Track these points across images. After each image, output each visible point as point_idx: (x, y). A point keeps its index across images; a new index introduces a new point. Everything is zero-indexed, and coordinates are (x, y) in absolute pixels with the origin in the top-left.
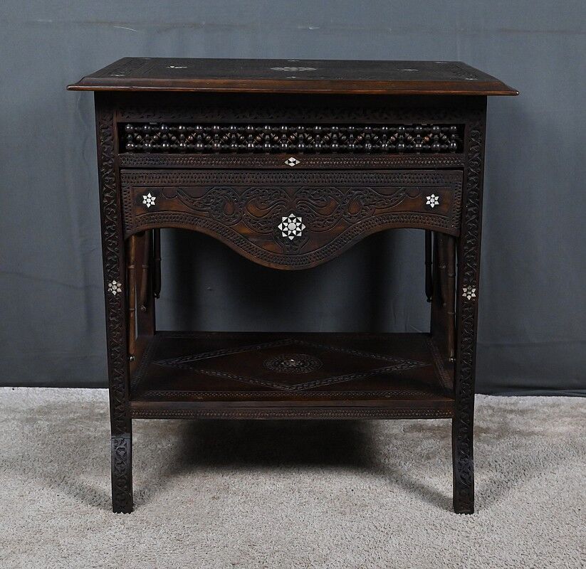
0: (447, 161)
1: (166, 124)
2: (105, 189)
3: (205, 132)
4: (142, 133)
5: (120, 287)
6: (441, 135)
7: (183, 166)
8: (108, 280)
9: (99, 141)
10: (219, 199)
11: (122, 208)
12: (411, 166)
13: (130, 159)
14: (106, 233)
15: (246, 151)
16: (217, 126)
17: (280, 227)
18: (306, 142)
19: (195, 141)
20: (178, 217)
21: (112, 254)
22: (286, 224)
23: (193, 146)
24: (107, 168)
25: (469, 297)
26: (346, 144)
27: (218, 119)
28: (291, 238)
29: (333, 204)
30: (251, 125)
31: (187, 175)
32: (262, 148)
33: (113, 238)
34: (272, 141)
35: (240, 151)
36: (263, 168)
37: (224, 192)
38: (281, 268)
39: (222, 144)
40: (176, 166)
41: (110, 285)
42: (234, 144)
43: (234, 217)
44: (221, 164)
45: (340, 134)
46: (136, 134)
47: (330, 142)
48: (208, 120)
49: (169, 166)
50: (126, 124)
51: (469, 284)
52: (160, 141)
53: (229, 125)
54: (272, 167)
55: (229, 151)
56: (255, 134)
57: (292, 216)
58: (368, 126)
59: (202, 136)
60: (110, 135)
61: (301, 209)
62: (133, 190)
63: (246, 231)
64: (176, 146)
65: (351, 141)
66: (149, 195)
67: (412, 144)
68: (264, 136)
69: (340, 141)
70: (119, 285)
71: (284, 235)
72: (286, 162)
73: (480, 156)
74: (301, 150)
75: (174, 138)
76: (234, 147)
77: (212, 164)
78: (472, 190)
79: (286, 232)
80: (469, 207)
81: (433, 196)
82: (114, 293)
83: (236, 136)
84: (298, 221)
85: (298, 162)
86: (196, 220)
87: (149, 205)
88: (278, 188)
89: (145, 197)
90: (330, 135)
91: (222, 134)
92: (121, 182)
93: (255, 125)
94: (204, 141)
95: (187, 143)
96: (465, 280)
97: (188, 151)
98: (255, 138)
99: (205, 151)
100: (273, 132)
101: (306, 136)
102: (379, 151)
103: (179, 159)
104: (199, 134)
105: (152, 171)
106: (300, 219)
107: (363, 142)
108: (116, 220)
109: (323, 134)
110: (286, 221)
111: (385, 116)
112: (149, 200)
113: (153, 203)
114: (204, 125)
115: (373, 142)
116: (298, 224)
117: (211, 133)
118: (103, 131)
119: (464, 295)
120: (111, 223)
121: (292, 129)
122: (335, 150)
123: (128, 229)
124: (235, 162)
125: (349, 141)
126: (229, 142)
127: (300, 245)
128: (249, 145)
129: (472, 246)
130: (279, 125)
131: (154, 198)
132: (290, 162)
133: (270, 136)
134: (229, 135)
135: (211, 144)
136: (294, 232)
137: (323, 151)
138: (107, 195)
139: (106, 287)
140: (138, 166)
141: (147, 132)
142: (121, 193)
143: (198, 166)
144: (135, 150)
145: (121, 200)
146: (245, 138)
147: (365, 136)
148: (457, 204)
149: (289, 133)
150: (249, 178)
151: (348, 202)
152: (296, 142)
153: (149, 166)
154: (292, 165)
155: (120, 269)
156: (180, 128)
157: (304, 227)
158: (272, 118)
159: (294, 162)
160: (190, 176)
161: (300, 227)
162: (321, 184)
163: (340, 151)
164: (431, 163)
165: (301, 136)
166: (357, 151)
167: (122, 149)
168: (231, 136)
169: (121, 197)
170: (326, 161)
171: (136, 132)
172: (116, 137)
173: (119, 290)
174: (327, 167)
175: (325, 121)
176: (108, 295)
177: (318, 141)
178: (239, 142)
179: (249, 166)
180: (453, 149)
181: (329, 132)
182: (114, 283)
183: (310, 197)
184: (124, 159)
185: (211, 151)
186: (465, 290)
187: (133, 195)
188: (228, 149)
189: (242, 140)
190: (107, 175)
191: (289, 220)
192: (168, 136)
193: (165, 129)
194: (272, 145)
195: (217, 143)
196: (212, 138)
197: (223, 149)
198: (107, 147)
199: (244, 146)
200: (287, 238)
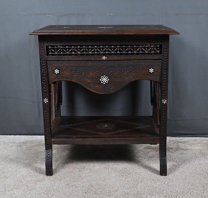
0: (156, 57)
2: (42, 68)
3: (75, 48)
4: (54, 49)
5: (48, 101)
6: (154, 48)
7: (68, 60)
8: (43, 98)
9: (40, 52)
10: (80, 71)
11: (48, 74)
12: (144, 59)
13: (50, 58)
14: (43, 82)
16: (79, 46)
17: (101, 80)
18: (109, 51)
19: (72, 52)
20: (66, 77)
21: (45, 89)
24: (43, 61)
25: (164, 103)
26: (122, 52)
27: (79, 44)
28: (104, 83)
29: (118, 72)
30: (90, 46)
32: (94, 54)
33: (45, 84)
34: (97, 51)
35: (87, 55)
36: (95, 60)
37: (82, 68)
38: (101, 93)
39: (81, 52)
40: (65, 60)
41: (44, 100)
43: (85, 77)
44: (80, 59)
45: (120, 49)
46: (52, 50)
47: (117, 51)
48: (76, 44)
49: (63, 60)
50: (49, 46)
51: (164, 98)
52: (60, 52)
53: (83, 46)
54: (98, 60)
55: (83, 55)
56: (92, 49)
57: (104, 76)
58: (130, 45)
59: (74, 50)
60: (44, 50)
61: (107, 74)
62: (51, 68)
63: (89, 81)
64: (65, 53)
65: (124, 51)
66: (57, 70)
67: (144, 51)
68: (95, 49)
69: (120, 51)
70: (47, 100)
71: (102, 82)
72: (102, 58)
73: (167, 55)
74: (107, 54)
75: (65, 50)
76: (85, 53)
77: (77, 59)
78: (165, 67)
79: (103, 82)
80: (164, 72)
81: (152, 69)
82: (46, 102)
83: (85, 49)
84: (106, 78)
85: (106, 58)
86: (73, 78)
88: (100, 67)
89: (55, 70)
90: (117, 49)
91: (81, 49)
92: (47, 65)
93: (92, 46)
94: (75, 52)
95: (69, 52)
96: (163, 97)
97: (69, 55)
98: (92, 50)
99: (75, 55)
100: (98, 48)
101: (109, 49)
102: (133, 54)
103: (66, 58)
105: (57, 62)
106: (107, 77)
107: (128, 51)
108: (46, 78)
109: (114, 48)
110: (103, 78)
111: (135, 42)
112: (57, 71)
114: (75, 46)
115: (131, 51)
116: (107, 79)
117: (77, 49)
118: (41, 48)
119: (163, 102)
120: (44, 79)
121: (104, 47)
122: (118, 54)
123: (50, 81)
124: (85, 58)
125: (123, 51)
126: (83, 52)
127: (107, 86)
128: (90, 53)
129: (165, 85)
130: (100, 46)
131: (58, 71)
132: (103, 58)
133: (97, 49)
134: (83, 49)
135: (77, 52)
137: (115, 54)
138: (43, 70)
139: (43, 101)
140: (53, 60)
141: (56, 49)
142: (47, 69)
143: (73, 60)
144: (52, 55)
145: (48, 72)
147: (129, 49)
148: (160, 72)
149: (103, 49)
150: (90, 64)
151: (123, 71)
152: (105, 51)
153: (57, 60)
154: (104, 59)
155: (48, 95)
156: (67, 47)
157: (108, 80)
158: (97, 43)
159: (105, 58)
160: (70, 63)
161: (107, 80)
162: (114, 65)
163: (120, 54)
164: (151, 58)
165: (107, 49)
166: (126, 54)
167: (48, 54)
169: (48, 70)
170: (116, 58)
171: (52, 48)
172: (46, 50)
173: (47, 102)
174: (116, 59)
175: (115, 44)
176: (44, 103)
177: (113, 51)
178: (86, 51)
179: (90, 60)
180: (158, 53)
182: (46, 99)
183: (110, 70)
184: (48, 58)
185: (77, 55)
186: (163, 100)
187: (52, 70)
188: (83, 54)
189: (88, 51)
190: (43, 63)
191: (104, 78)
192: (63, 50)
193: (62, 47)
194: (97, 52)
195: (79, 52)
196: (77, 50)
197: (81, 54)
198: (43, 54)
199: (88, 53)
200: (103, 84)
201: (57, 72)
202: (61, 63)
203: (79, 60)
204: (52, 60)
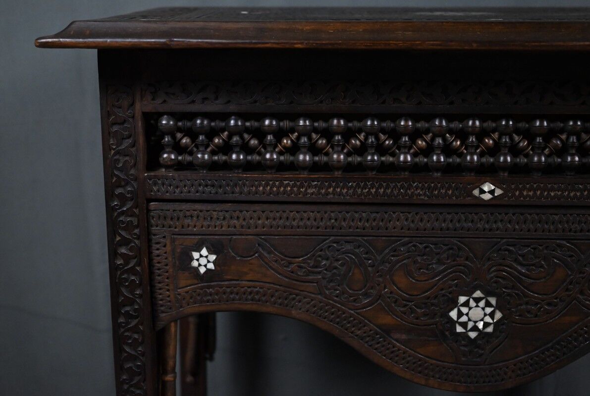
1: (239, 115)
2: (118, 238)
3: (316, 130)
4: (192, 134)
7: (272, 198)
9: (106, 148)
10: (338, 260)
11: (151, 273)
14: (121, 320)
15: (395, 167)
16: (339, 118)
17: (453, 314)
18: (514, 150)
19: (295, 149)
20: (258, 293)
21: (132, 358)
22: (465, 310)
23: (292, 158)
24: (123, 198)
28: (473, 335)
29: (560, 273)
30: (408, 117)
31: (278, 215)
32: (426, 164)
33: (135, 329)
34: (447, 150)
35: (383, 168)
36: (430, 201)
37: (349, 247)
39: (349, 155)
40: (257, 198)
42: (373, 155)
43: (366, 295)
44: (346, 194)
45: (584, 136)
46: (179, 135)
47: (563, 151)
48: (323, 108)
49: (243, 197)
50: (160, 115)
52: (226, 148)
53: (362, 117)
54: (448, 201)
55: (361, 168)
56: (415, 135)
57: (478, 294)
59: (310, 139)
60: (129, 137)
61: (496, 282)
62: (173, 241)
63: (387, 320)
64: (256, 158)
66: (204, 252)
68: (433, 139)
69: (583, 151)
71: (459, 329)
72: (476, 192)
74: (505, 167)
75: (254, 142)
76: (373, 160)
77: (327, 194)
79: (464, 325)
83: (377, 139)
85: (498, 192)
86: (294, 299)
87: (202, 270)
88: (455, 241)
89: (196, 255)
90: (564, 137)
91: (348, 134)
92: (149, 225)
93: (416, 118)
94: (314, 149)
95: (280, 153)
97: (280, 167)
98: (415, 143)
99: (314, 167)
100: (452, 132)
101: (516, 138)
103: (263, 185)
104: (304, 135)
105: (209, 207)
106: (493, 301)
108: (141, 296)
109: (549, 135)
110: (466, 304)
113: (211, 266)
114: (313, 117)
116: (489, 310)
117: (328, 134)
118: (115, 128)
120: (130, 302)
121: (489, 124)
122: (572, 167)
123: (163, 312)
124: (373, 191)
126: (361, 150)
128: (402, 158)
130: (464, 117)
131: (213, 257)
132: (482, 192)
133: (444, 139)
134: (362, 137)
135: (327, 154)
136: (481, 325)
137: (548, 170)
138: (123, 250)
140: (183, 196)
141: (202, 130)
142: (150, 247)
143: (300, 198)
144: (179, 166)
145: (150, 260)
146: (394, 143)
149: (482, 134)
150: (398, 222)
152: (494, 151)
153: (205, 197)
154: (486, 197)
156: (267, 122)
157: (498, 316)
158: (452, 103)
160: (285, 215)
161: (492, 315)
162: (539, 235)
163: (583, 170)
165: (505, 139)
167: (153, 163)
168: (366, 138)
169: (150, 253)
170: (556, 191)
171: (179, 130)
172: (141, 140)
174: (555, 202)
175: (558, 108)
177: (539, 150)
178: (381, 150)
179: (400, 199)
181: (562, 131)
183: (516, 260)
184: (155, 184)
185: (327, 167)
187: (173, 250)
188: (360, 163)
189: (389, 147)
190: (123, 213)
191: (472, 303)
192: (242, 138)
193: (236, 125)
194: (447, 156)
195: (339, 153)
196: (328, 142)
197: (349, 164)
198: (123, 159)
199: (391, 159)
200: (464, 336)
201: (203, 261)
202: (227, 215)
203: (337, 199)
204: (177, 194)
